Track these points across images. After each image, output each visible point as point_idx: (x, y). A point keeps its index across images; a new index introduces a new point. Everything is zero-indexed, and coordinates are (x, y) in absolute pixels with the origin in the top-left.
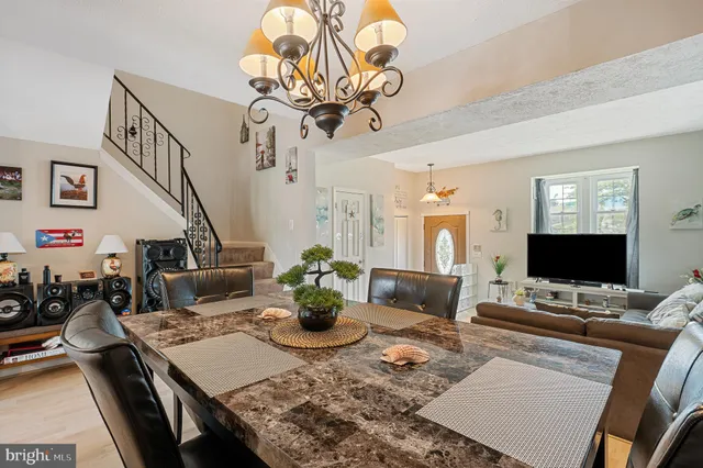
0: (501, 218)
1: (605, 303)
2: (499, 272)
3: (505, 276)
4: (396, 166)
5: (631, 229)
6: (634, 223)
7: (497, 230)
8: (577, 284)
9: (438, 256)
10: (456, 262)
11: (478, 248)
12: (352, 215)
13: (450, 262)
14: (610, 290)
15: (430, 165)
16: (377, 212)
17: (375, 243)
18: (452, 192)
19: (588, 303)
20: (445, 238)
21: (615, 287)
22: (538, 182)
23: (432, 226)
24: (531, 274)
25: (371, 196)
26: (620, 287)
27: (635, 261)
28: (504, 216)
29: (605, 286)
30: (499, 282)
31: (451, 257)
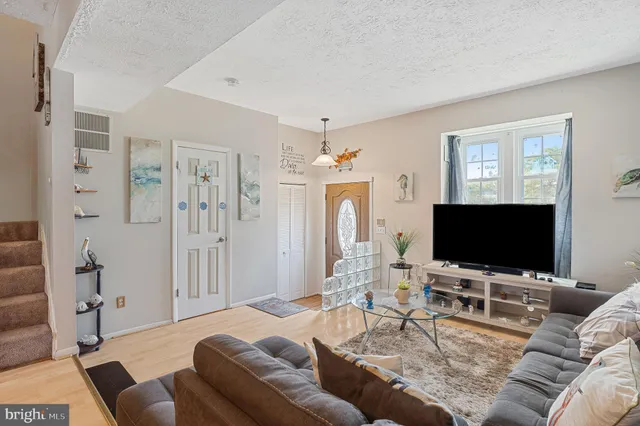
0: (406, 185)
1: (525, 298)
2: (402, 252)
3: (408, 258)
4: (281, 121)
5: (562, 197)
6: (566, 190)
7: (401, 201)
8: (490, 271)
9: (340, 232)
10: (359, 239)
11: (381, 222)
12: (205, 178)
13: (352, 240)
14: (533, 280)
15: (325, 120)
16: (249, 176)
17: (245, 216)
18: (354, 154)
19: (505, 297)
20: (347, 209)
21: (539, 276)
22: (452, 139)
23: (334, 195)
24: (437, 256)
25: (239, 156)
26: (546, 276)
27: (566, 240)
28: (410, 183)
29: (526, 275)
30: (401, 266)
31: (354, 233)
